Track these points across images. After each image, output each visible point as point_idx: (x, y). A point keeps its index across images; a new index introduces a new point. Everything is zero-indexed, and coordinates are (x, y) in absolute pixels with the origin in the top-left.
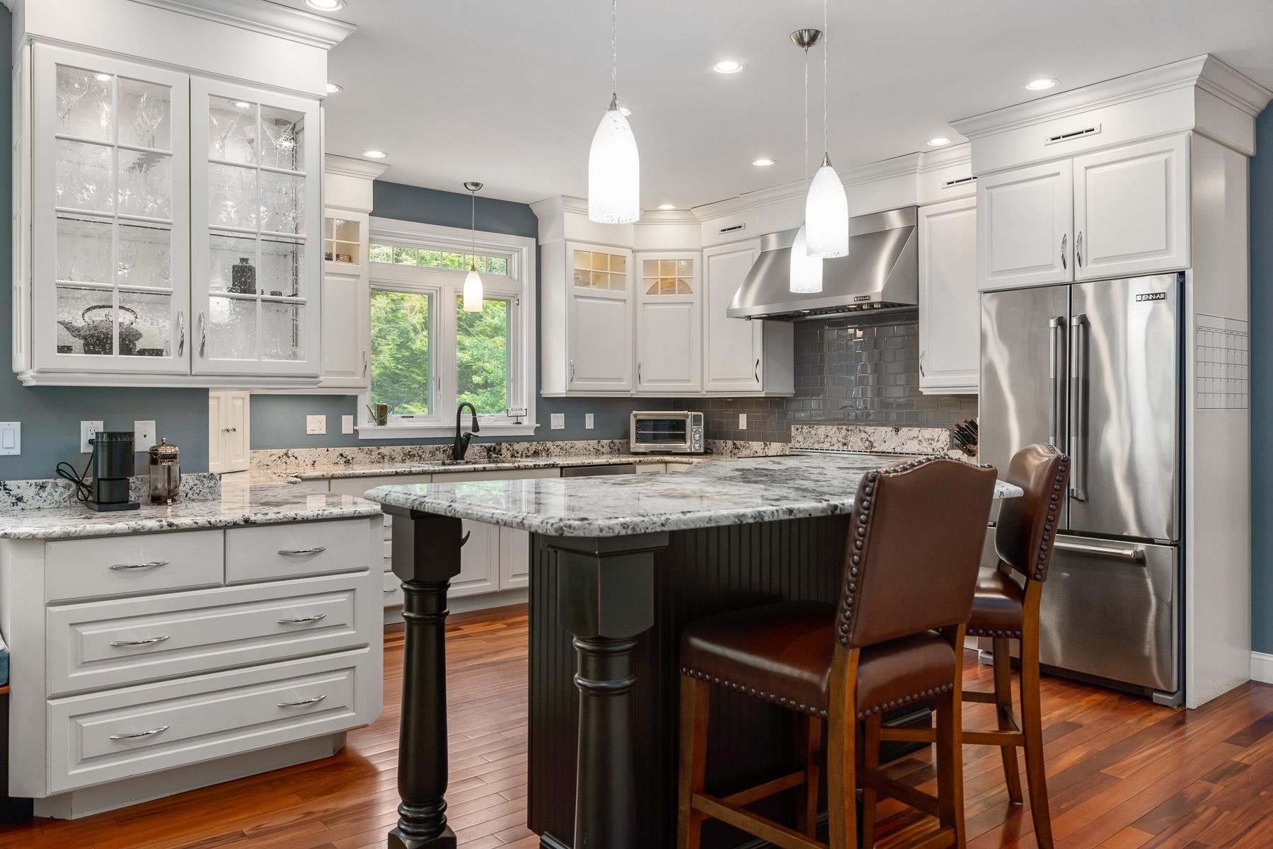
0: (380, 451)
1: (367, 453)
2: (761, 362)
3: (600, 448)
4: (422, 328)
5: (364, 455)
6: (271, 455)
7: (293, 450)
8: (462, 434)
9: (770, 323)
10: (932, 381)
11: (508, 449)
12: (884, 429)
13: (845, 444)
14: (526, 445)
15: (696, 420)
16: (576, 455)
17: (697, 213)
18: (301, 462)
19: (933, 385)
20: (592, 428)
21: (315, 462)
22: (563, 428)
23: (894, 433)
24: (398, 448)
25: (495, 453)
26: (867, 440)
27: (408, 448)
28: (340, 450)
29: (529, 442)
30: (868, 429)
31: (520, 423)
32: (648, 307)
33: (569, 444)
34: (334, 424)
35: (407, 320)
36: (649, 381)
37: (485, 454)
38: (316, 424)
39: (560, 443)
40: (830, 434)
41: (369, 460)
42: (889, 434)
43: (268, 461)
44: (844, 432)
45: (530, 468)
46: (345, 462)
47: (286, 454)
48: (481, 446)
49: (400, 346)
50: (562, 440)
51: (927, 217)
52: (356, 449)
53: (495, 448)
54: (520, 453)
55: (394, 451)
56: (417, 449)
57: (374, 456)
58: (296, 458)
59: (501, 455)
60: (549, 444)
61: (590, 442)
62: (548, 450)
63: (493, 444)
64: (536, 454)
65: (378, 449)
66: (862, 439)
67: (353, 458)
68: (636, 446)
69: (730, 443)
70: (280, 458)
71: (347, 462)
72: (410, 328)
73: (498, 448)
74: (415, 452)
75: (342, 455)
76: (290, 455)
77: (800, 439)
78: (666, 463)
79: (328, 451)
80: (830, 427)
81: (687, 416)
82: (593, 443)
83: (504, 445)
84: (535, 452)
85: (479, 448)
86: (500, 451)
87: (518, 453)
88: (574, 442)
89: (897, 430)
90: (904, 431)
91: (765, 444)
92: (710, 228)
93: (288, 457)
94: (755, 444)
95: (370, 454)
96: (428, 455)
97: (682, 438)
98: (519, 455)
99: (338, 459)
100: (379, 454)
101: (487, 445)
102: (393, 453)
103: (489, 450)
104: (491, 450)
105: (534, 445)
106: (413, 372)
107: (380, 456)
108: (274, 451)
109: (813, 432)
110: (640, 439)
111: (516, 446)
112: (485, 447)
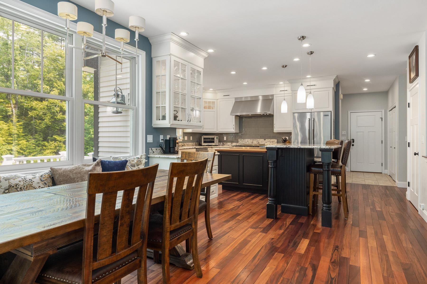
2: (234, 125)
4: (59, 112)
9: (236, 116)
10: (277, 129)
12: (262, 139)
13: (252, 143)
14: (181, 143)
15: (217, 138)
16: (189, 146)
17: (217, 91)
19: (277, 130)
20: (192, 140)
23: (264, 140)
26: (258, 142)
30: (258, 140)
32: (205, 112)
35: (54, 109)
36: (205, 129)
40: (248, 141)
42: (263, 140)
44: (252, 140)
49: (52, 118)
51: (276, 97)
60: (185, 143)
66: (256, 142)
68: (203, 144)
69: (222, 143)
72: (55, 112)
77: (241, 142)
78: (212, 147)
80: (249, 139)
81: (215, 137)
89: (265, 140)
90: (267, 140)
91: (232, 143)
92: (220, 95)
94: (228, 143)
97: (213, 142)
106: (55, 126)
109: (244, 140)
110: (205, 142)
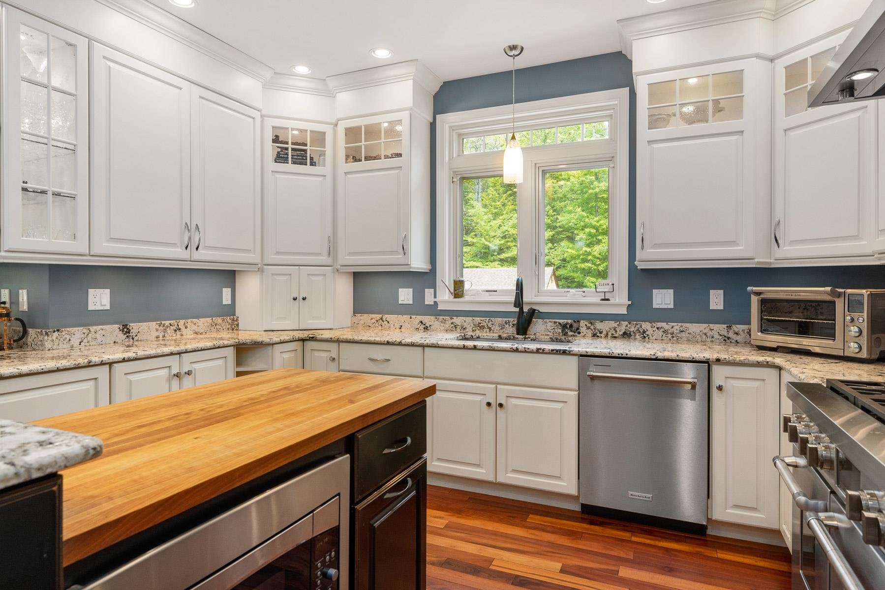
0: (453, 321)
1: (442, 322)
3: (731, 335)
5: (439, 324)
6: (372, 319)
7: (386, 316)
8: (526, 309)
11: (588, 328)
14: (612, 324)
15: (854, 303)
16: (689, 340)
18: (392, 325)
20: (722, 308)
21: (401, 326)
22: (672, 306)
24: (469, 319)
25: (571, 331)
27: (478, 320)
28: (420, 318)
29: (616, 321)
31: (608, 300)
33: (678, 328)
34: (419, 296)
37: (560, 331)
38: (405, 295)
39: (664, 325)
41: (443, 328)
43: (370, 322)
45: (532, 352)
46: (424, 328)
47: (382, 319)
48: (555, 322)
50: (667, 322)
52: (432, 318)
53: (571, 326)
54: (605, 332)
55: (465, 321)
56: (487, 321)
57: (448, 325)
58: (388, 322)
59: (579, 333)
60: (646, 326)
61: (716, 327)
62: (644, 332)
63: (569, 321)
64: (626, 335)
65: (452, 318)
67: (430, 326)
70: (377, 321)
71: (426, 329)
73: (575, 325)
74: (485, 324)
75: (421, 322)
76: (384, 320)
79: (411, 318)
81: (837, 295)
82: (720, 328)
83: (583, 323)
84: (625, 333)
85: (552, 324)
86: (578, 329)
87: (601, 333)
88: (687, 325)
93: (383, 321)
95: (444, 323)
96: (497, 328)
97: (829, 332)
98: (602, 335)
99: (419, 326)
100: (452, 323)
101: (561, 321)
102: (465, 324)
103: (564, 327)
104: (567, 328)
105: (623, 326)
107: (453, 325)
108: (373, 316)
111: (599, 325)
112: (560, 323)
